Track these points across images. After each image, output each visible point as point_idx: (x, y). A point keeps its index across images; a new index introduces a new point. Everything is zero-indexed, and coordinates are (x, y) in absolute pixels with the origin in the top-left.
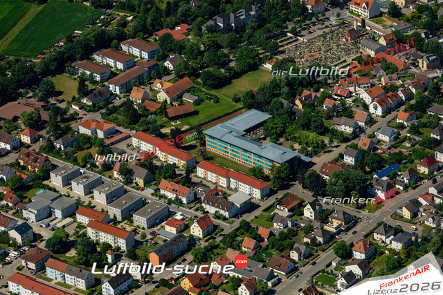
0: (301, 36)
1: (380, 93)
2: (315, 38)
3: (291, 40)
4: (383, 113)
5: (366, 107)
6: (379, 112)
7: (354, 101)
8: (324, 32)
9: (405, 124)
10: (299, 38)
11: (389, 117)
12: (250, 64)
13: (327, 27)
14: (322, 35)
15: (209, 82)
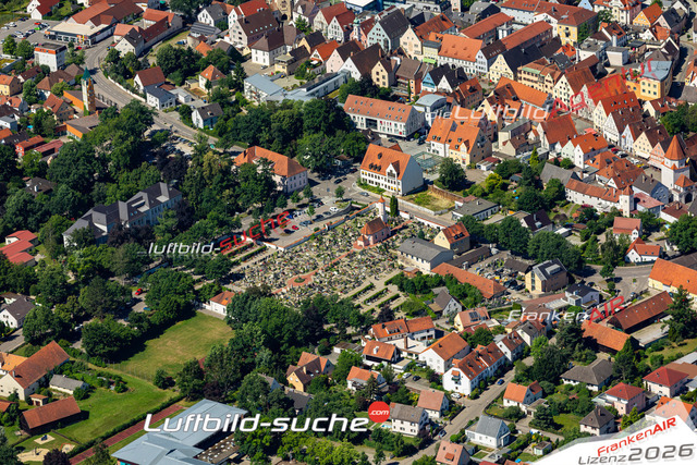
0: (270, 241)
1: (459, 347)
2: (299, 243)
3: (251, 251)
4: (473, 389)
5: (435, 380)
6: (465, 386)
7: (408, 368)
8: (317, 229)
9: (523, 408)
10: (267, 245)
11: (487, 397)
12: (179, 305)
13: (319, 218)
14: (314, 237)
15: (101, 349)
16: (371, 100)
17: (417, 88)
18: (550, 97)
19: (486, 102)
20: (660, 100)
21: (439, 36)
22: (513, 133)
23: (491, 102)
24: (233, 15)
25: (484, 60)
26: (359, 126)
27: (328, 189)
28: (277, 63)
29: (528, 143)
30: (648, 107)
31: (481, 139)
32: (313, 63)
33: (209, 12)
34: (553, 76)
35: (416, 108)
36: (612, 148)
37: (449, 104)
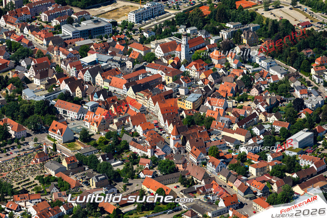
1: (46, 207)
2: (9, 160)
7: (23, 214)
8: (19, 155)
14: (17, 157)
16: (66, 102)
17: (92, 98)
18: (143, 106)
19: (112, 106)
20: (188, 110)
21: (111, 77)
22: (120, 120)
23: (115, 106)
24: (33, 63)
25: (126, 89)
26: (60, 113)
27: (32, 139)
28: (41, 84)
29: (124, 125)
30: (183, 113)
31: (104, 121)
32: (57, 85)
33: (25, 61)
34: (148, 97)
35: (84, 107)
36: (161, 129)
37: (100, 106)
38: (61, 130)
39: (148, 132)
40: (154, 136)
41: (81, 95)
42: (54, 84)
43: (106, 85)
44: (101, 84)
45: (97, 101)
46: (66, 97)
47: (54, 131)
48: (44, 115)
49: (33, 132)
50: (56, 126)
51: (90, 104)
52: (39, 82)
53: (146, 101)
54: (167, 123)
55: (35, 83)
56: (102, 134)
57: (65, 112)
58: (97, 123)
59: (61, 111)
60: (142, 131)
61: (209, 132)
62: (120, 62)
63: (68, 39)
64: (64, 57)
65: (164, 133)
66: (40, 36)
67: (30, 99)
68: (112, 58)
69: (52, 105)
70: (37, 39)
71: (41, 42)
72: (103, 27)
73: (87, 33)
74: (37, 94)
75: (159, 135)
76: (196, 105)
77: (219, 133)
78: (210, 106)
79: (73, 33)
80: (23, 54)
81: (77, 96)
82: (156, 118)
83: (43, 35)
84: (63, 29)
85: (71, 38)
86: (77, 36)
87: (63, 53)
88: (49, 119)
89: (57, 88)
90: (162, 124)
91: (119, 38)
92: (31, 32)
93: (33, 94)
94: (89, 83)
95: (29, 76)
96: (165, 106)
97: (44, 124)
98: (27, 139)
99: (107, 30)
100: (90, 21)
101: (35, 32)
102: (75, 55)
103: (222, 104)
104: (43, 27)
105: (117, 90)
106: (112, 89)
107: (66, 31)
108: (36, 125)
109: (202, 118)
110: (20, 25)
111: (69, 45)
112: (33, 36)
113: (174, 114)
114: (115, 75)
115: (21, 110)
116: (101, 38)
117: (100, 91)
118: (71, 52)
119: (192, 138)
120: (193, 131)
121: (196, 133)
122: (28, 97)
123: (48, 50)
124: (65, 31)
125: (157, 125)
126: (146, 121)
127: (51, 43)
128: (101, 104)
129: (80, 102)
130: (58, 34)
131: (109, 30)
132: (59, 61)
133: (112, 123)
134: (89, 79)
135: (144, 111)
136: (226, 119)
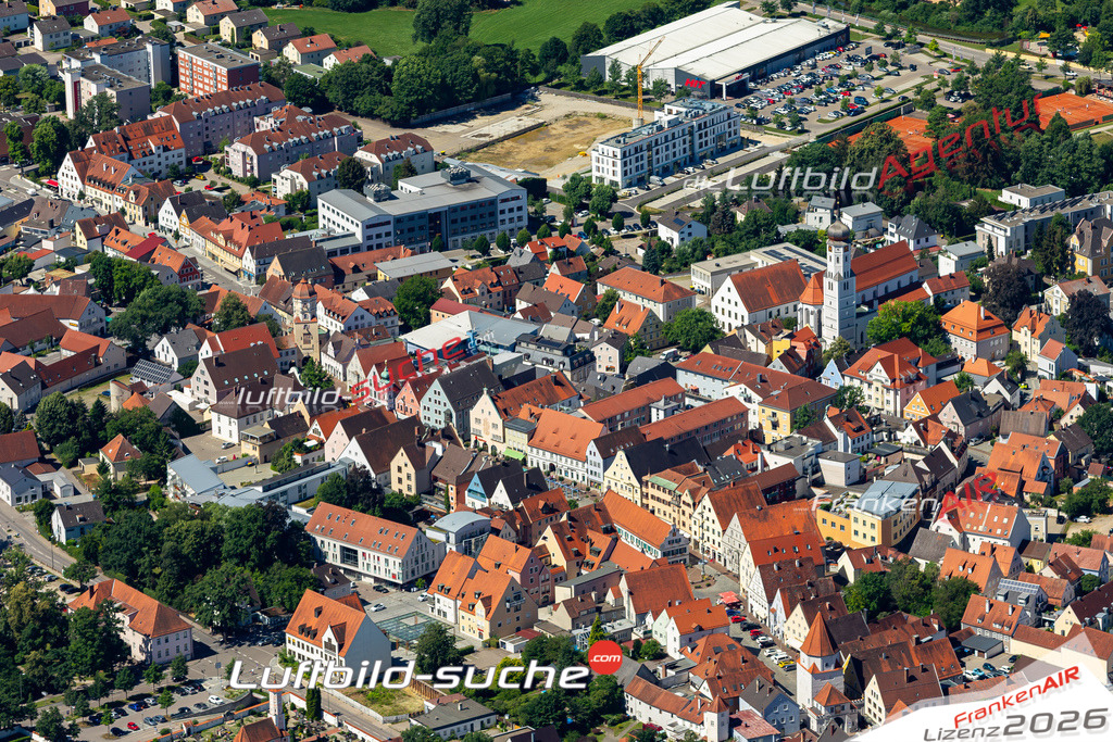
16: (354, 514)
17: (460, 499)
18: (675, 532)
19: (548, 532)
20: (866, 550)
21: (536, 410)
22: (582, 590)
23: (559, 532)
24: (206, 351)
25: (599, 459)
26: (329, 560)
27: (218, 665)
28: (244, 438)
29: (599, 610)
30: (845, 561)
31: (515, 595)
32: (309, 444)
33: (173, 343)
34: (693, 493)
35: (430, 534)
36: (754, 629)
37: (496, 532)
38: (340, 631)
39: (701, 643)
40: (729, 659)
41: (413, 483)
42: (299, 436)
43: (514, 445)
44: (495, 438)
45: (484, 510)
46: (356, 492)
47: (310, 633)
48: (264, 565)
49: (219, 637)
50: (319, 612)
51: (454, 522)
52: (234, 428)
53: (689, 510)
54: (778, 602)
55: (215, 433)
56: (510, 647)
57: (349, 555)
58: (487, 602)
59: (332, 550)
60: (677, 634)
61: (955, 642)
62: (568, 350)
63: (344, 251)
64: (335, 326)
65: (765, 645)
66: (229, 237)
67: (201, 500)
68: (535, 333)
69: (298, 527)
70: (217, 251)
71: (235, 264)
72: (492, 202)
73: (421, 228)
74: (230, 478)
75: (749, 655)
76: (895, 530)
77: (998, 648)
78: (956, 535)
79: (368, 226)
80: (165, 313)
81: (395, 487)
82: (731, 582)
83: (242, 235)
84: (321, 211)
85: (356, 249)
86: (384, 240)
87: (330, 311)
88: (287, 584)
89: (309, 456)
90: (758, 607)
91: (556, 249)
92: (192, 219)
93: (213, 480)
94: (447, 435)
95: (192, 406)
96: (768, 531)
97: (264, 605)
98: (195, 669)
99: (507, 216)
100: (437, 177)
101: (205, 221)
102: (379, 316)
103: (1005, 527)
104: (238, 201)
105: (563, 463)
106: (538, 459)
107: (338, 220)
108: (233, 610)
109: (926, 584)
110: (145, 191)
111: (350, 278)
112: (199, 240)
113: (809, 566)
114: (550, 403)
115: (168, 545)
116: (485, 250)
117: (495, 468)
118: (362, 304)
119: (886, 668)
120: (891, 637)
121: (903, 646)
122: (190, 491)
123: (264, 294)
124: (334, 217)
125: (735, 609)
126: (689, 596)
127: (275, 269)
128: (498, 523)
129: (406, 513)
130: (303, 228)
131: (515, 214)
132: (315, 341)
133: (549, 601)
134: (442, 418)
135: (678, 552)
136: (1026, 589)
